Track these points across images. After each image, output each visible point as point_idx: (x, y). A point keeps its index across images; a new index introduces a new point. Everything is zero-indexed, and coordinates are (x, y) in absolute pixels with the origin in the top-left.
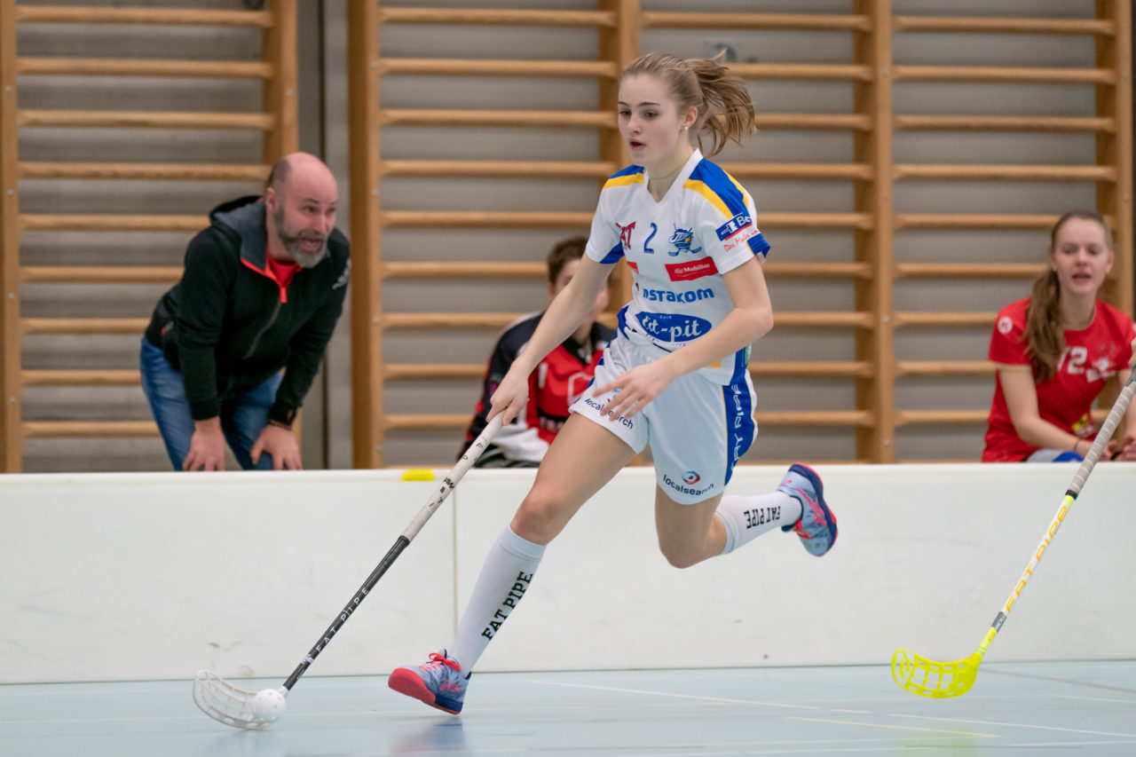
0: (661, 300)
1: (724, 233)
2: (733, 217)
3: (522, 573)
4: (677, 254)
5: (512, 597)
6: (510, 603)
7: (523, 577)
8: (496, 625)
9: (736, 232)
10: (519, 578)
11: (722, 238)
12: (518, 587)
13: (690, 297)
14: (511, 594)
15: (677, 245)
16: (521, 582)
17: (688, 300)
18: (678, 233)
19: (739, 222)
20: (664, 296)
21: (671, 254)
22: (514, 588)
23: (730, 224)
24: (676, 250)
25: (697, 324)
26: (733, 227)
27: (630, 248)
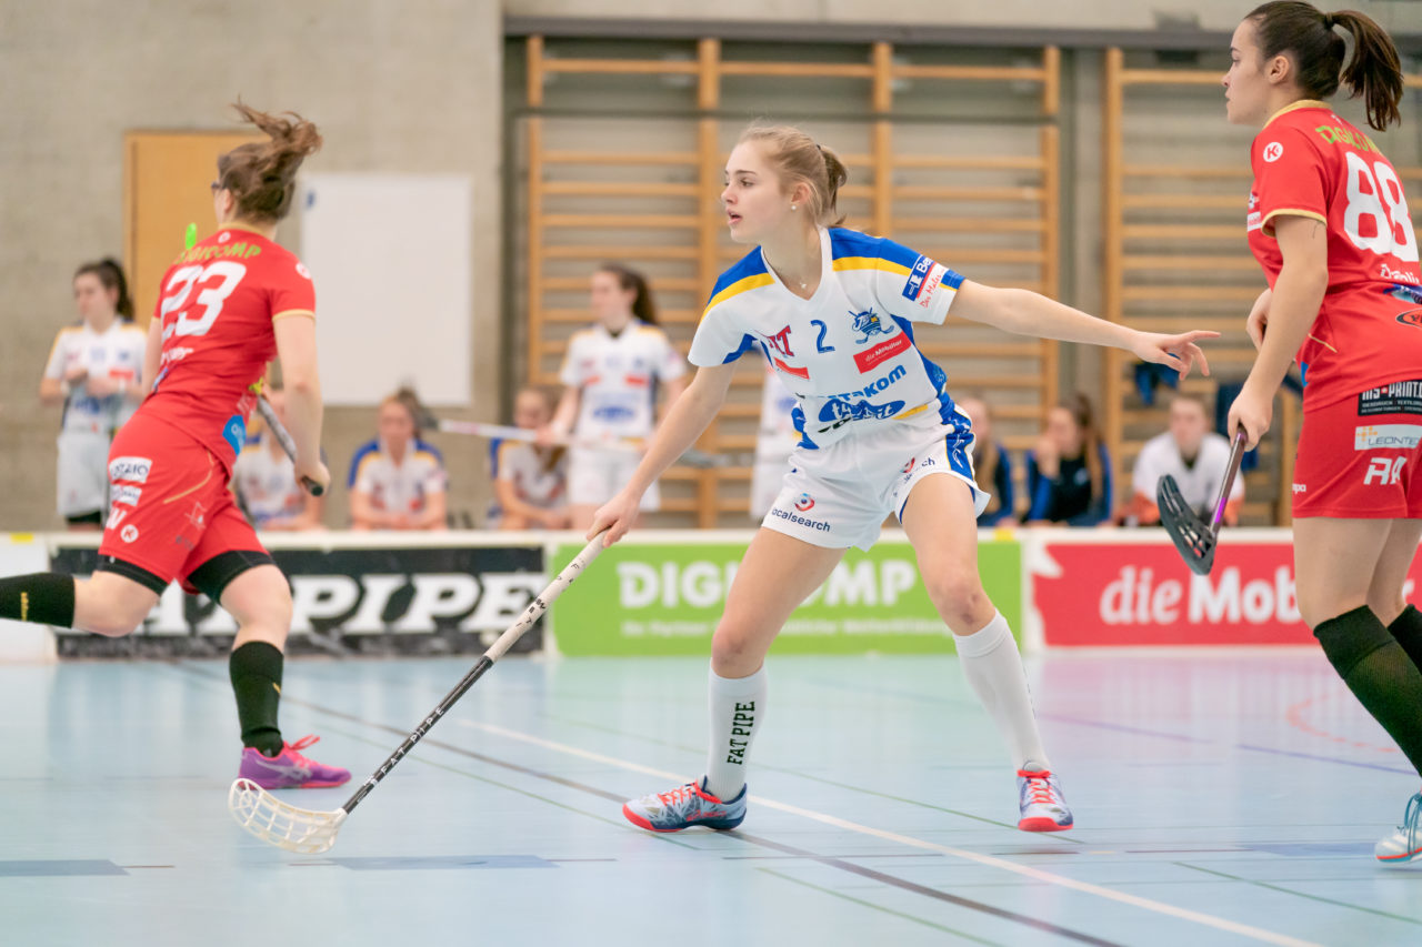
1: (911, 292)
2: (911, 271)
4: (866, 340)
5: (740, 727)
9: (923, 283)
11: (913, 298)
12: (742, 717)
13: (883, 384)
14: (737, 724)
15: (864, 331)
17: (881, 388)
18: (861, 318)
19: (921, 270)
21: (859, 342)
23: (912, 280)
24: (864, 336)
25: (888, 408)
26: (917, 280)
27: (792, 354)
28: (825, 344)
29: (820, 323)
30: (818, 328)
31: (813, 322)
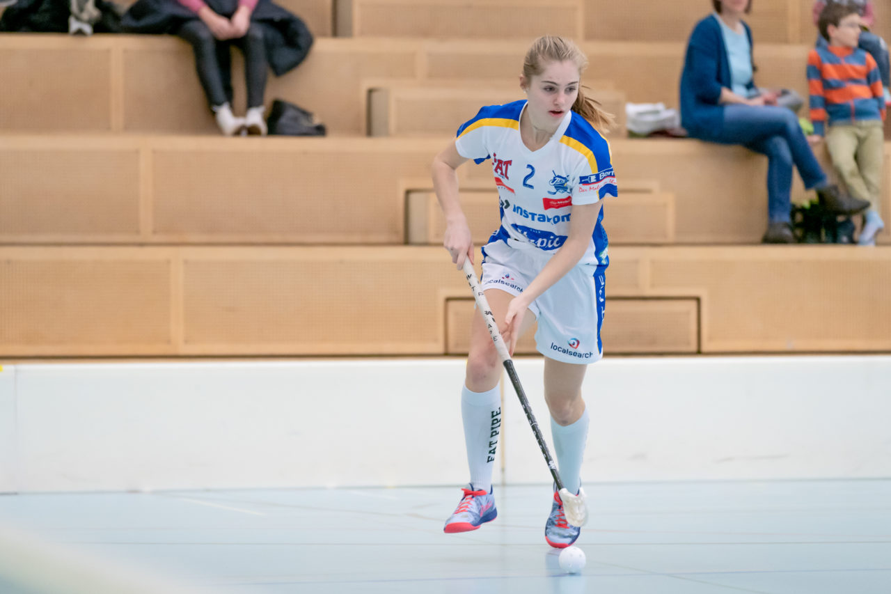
0: (533, 219)
1: (585, 181)
2: (597, 173)
3: (493, 412)
4: (555, 193)
5: (494, 430)
6: (494, 433)
7: (495, 414)
8: (493, 452)
9: (593, 182)
10: (493, 416)
11: (581, 183)
12: (495, 422)
13: (556, 220)
14: (492, 428)
15: (556, 187)
16: (495, 418)
17: (555, 222)
18: (557, 178)
19: (600, 176)
20: (536, 217)
21: (549, 192)
22: (493, 424)
23: (592, 177)
24: (554, 190)
25: (557, 239)
26: (593, 179)
27: (507, 178)
28: (529, 182)
29: (532, 168)
30: (529, 171)
31: (529, 166)
